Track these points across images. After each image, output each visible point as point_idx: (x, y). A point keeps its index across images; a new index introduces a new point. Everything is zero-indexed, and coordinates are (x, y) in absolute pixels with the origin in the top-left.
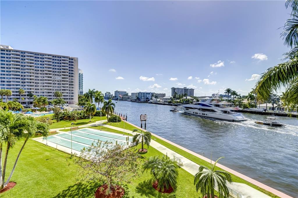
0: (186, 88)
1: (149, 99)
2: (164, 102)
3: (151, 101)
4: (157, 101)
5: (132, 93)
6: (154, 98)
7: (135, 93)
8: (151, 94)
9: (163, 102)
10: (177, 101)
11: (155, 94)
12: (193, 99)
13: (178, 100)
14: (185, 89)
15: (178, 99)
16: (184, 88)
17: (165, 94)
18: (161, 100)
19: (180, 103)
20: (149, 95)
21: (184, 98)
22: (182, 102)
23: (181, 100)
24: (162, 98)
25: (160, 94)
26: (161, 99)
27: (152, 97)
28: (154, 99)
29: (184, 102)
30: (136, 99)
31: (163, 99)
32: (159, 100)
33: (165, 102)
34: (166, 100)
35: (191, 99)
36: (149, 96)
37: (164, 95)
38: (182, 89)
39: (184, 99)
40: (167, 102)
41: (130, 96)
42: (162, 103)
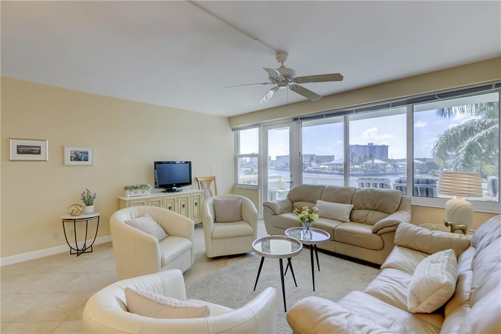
0: (373, 144)
1: (306, 165)
2: (332, 170)
3: (310, 168)
4: (319, 168)
5: (277, 157)
6: (314, 163)
7: (283, 156)
8: (308, 157)
9: (330, 169)
10: (356, 168)
11: (316, 156)
12: (386, 164)
13: (358, 167)
14: (371, 147)
15: (357, 164)
16: (369, 144)
17: (334, 156)
18: (327, 167)
19: (361, 170)
20: (306, 158)
21: (370, 162)
22: (364, 170)
23: (363, 165)
24: (328, 163)
25: (325, 156)
26: (327, 165)
27: (310, 162)
28: (315, 165)
29: (368, 169)
30: (284, 166)
31: (330, 164)
32: (322, 166)
33: (334, 170)
34: (335, 167)
35: (382, 164)
36: (306, 160)
37: (331, 158)
38: (364, 146)
39: (368, 164)
40: (337, 170)
41: (274, 161)
42: (329, 171)
